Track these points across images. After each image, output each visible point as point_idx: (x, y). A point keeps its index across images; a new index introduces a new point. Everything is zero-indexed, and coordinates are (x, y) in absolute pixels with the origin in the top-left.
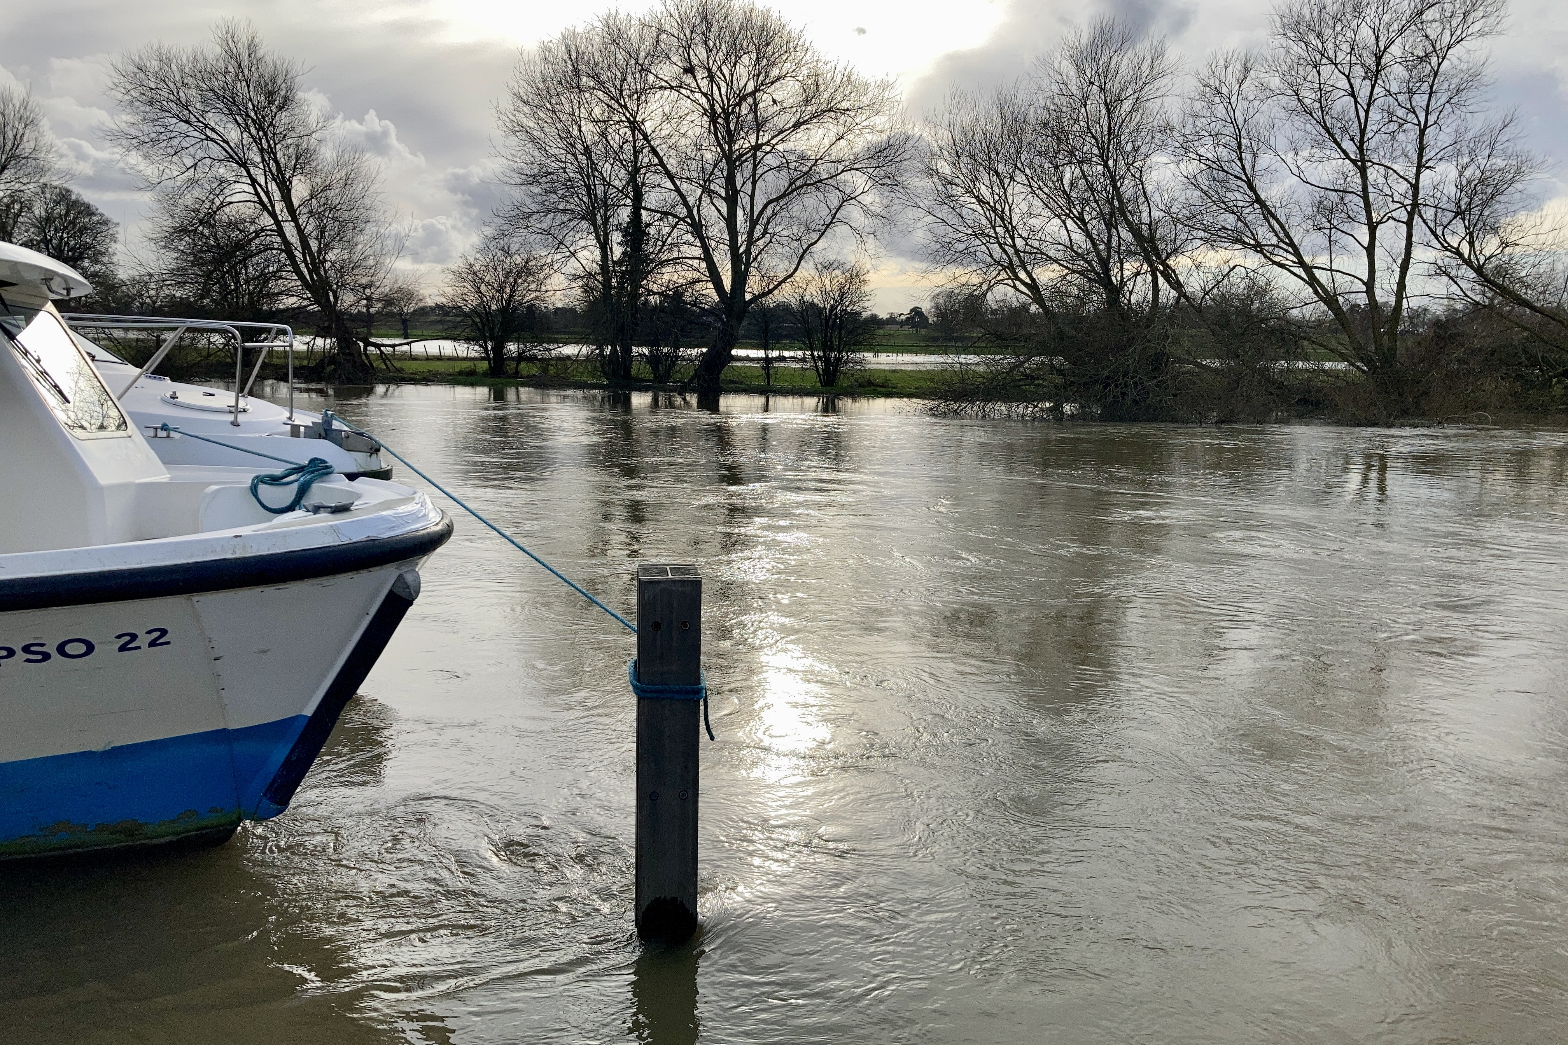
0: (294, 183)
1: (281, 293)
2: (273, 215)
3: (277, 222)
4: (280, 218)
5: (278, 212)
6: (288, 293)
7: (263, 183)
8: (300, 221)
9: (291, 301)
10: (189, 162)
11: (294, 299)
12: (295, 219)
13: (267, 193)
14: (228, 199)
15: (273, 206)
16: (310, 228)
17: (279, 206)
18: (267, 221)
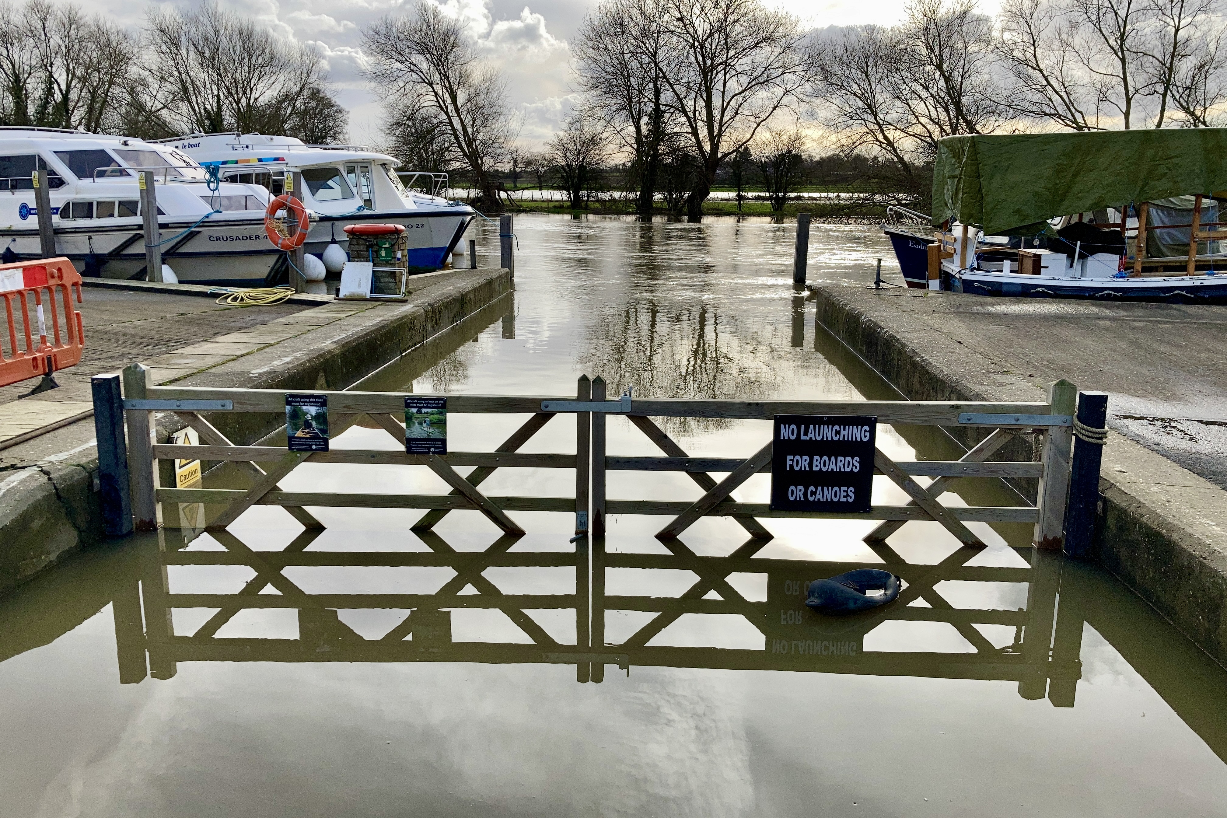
0: (458, 93)
1: (451, 160)
2: (447, 113)
3: (449, 118)
4: (451, 114)
5: (449, 111)
6: (456, 159)
7: (441, 94)
8: (462, 116)
9: (457, 165)
10: (402, 85)
11: (458, 164)
12: (459, 115)
13: (443, 101)
14: (423, 105)
15: (447, 108)
16: (468, 120)
17: (450, 107)
18: (443, 117)
